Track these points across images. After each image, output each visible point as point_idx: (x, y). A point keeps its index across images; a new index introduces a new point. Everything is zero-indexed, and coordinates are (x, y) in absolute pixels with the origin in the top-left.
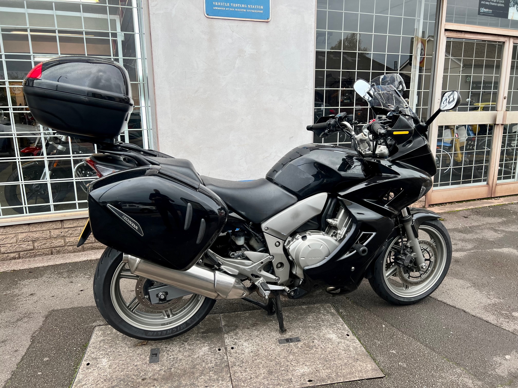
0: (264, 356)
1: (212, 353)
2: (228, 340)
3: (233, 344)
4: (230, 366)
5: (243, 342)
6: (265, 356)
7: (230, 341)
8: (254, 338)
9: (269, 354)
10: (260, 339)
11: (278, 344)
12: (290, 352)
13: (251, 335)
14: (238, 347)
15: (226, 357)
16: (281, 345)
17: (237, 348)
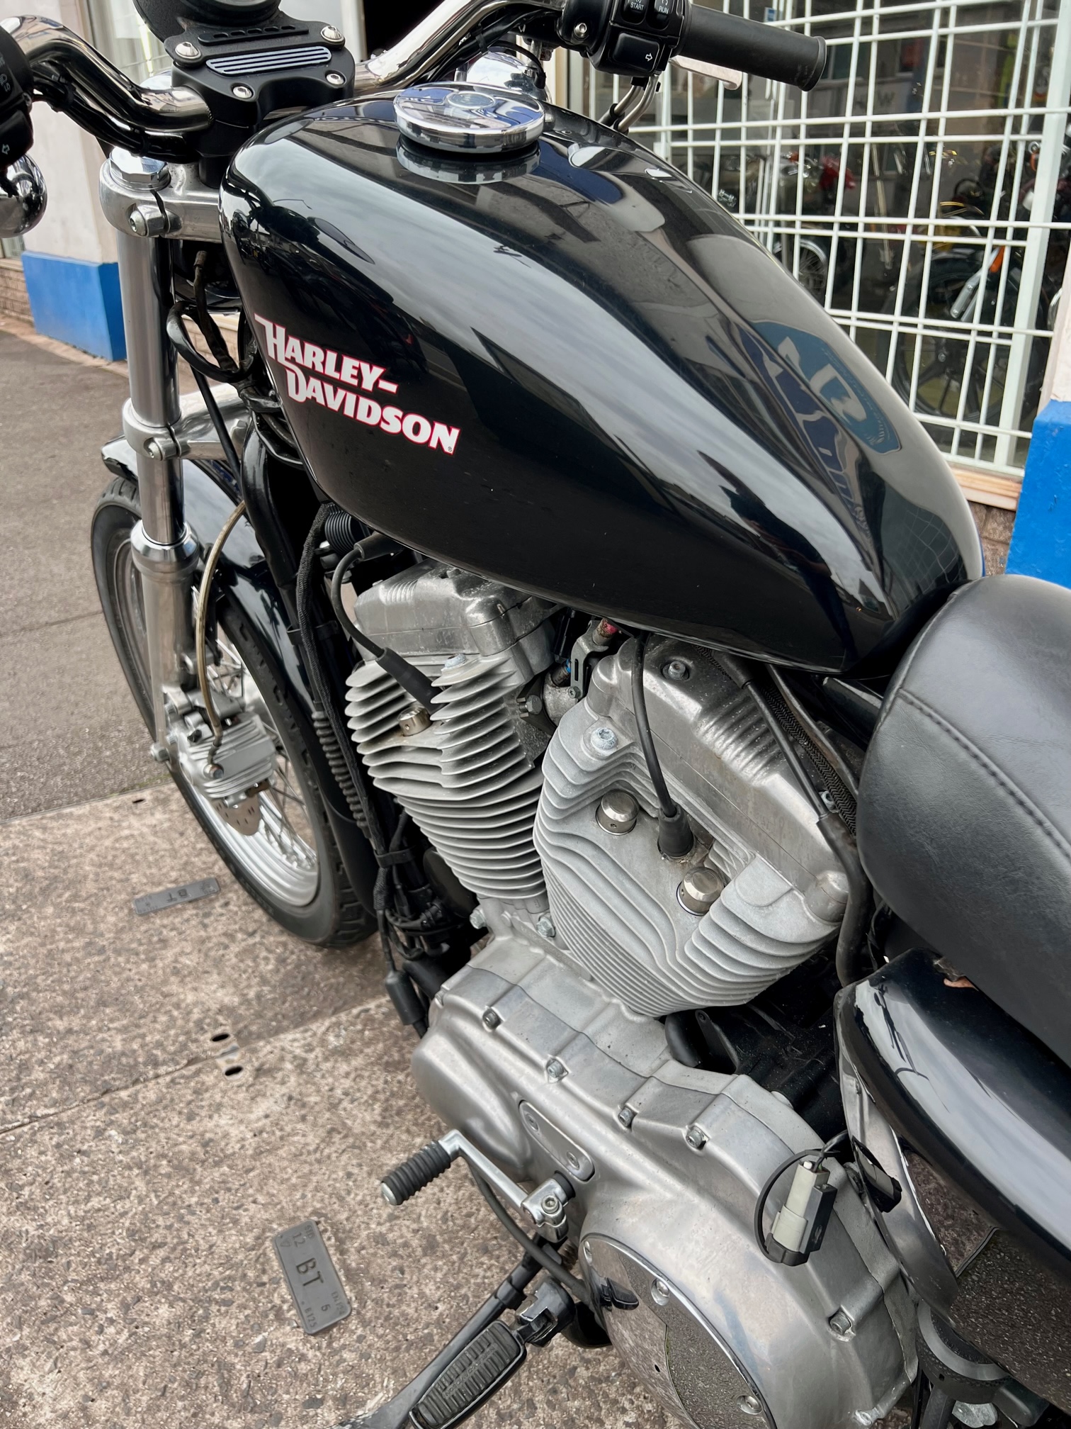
0: (171, 1194)
1: (199, 1023)
2: (294, 1040)
3: (262, 1064)
4: (106, 1099)
5: (284, 1090)
6: (171, 1199)
7: (283, 1049)
8: (315, 1125)
9: (193, 1213)
10: (311, 1148)
11: (271, 1230)
12: (210, 1300)
13: (345, 1104)
14: (239, 1086)
15: (162, 1070)
16: (268, 1243)
17: (236, 1084)
